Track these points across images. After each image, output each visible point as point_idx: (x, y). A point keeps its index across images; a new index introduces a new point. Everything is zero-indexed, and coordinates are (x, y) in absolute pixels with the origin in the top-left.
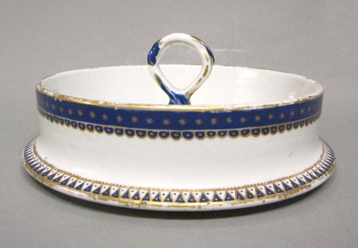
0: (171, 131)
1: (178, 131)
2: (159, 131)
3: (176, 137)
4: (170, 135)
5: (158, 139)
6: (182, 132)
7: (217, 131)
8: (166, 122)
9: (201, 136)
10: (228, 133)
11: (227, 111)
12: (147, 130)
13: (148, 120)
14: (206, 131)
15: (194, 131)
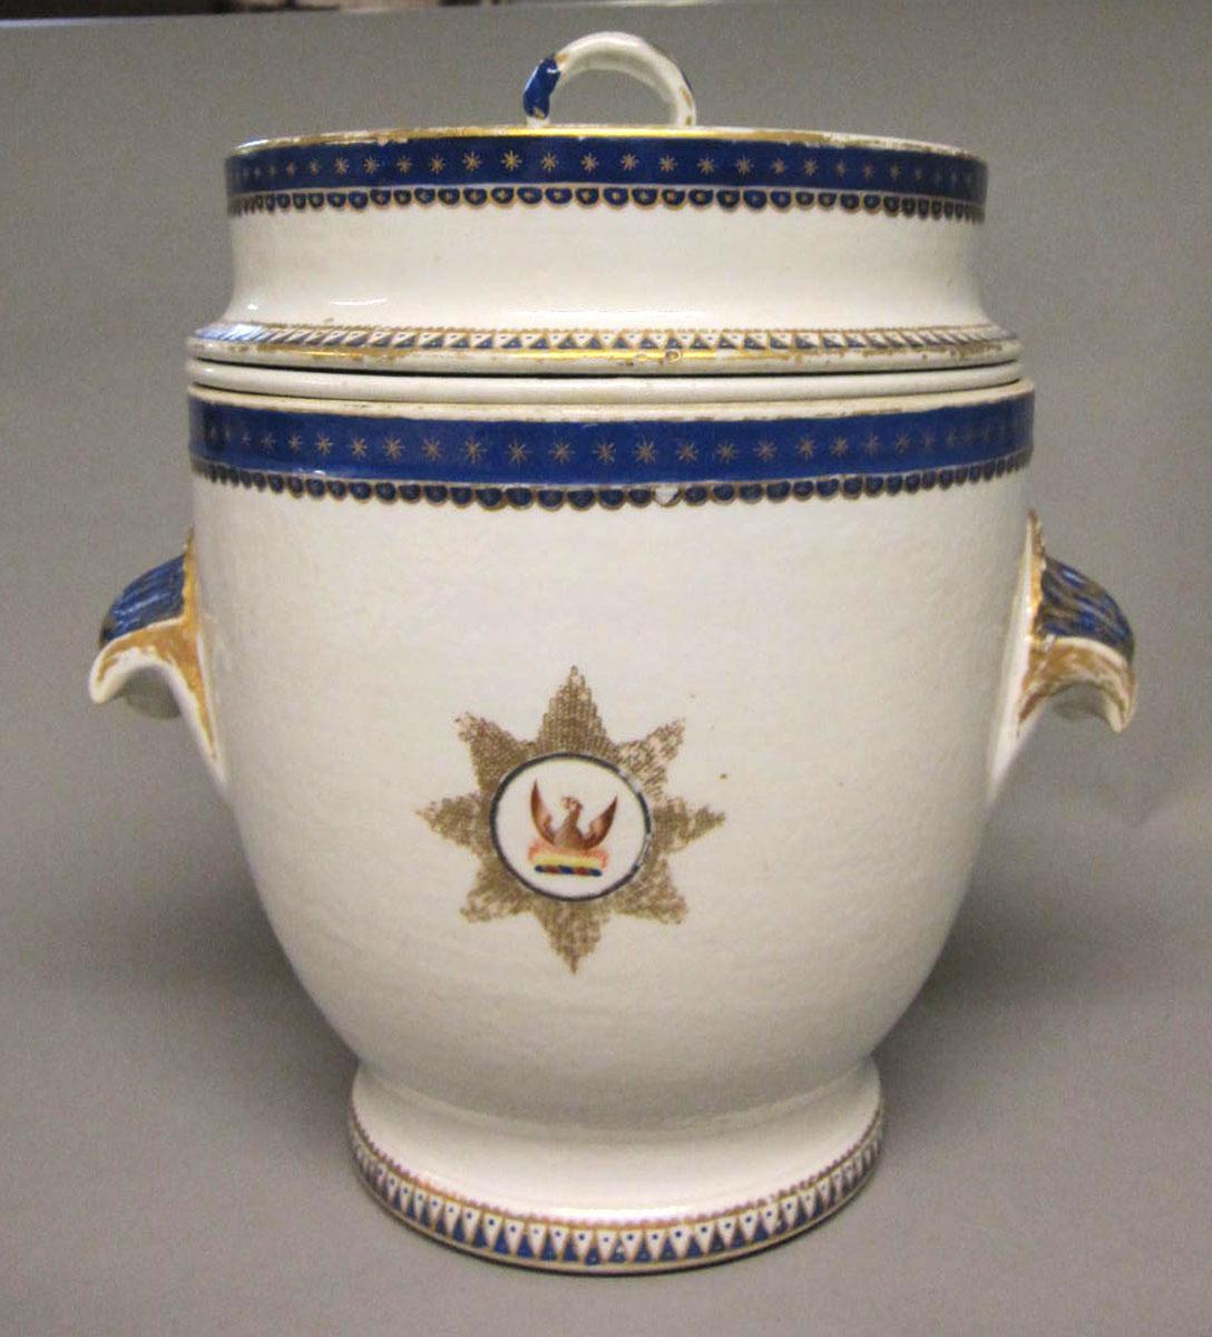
0: (716, 189)
1: (732, 189)
2: (688, 189)
3: (728, 203)
4: (715, 200)
5: (688, 209)
6: (742, 190)
7: (816, 192)
8: (707, 166)
9: (782, 203)
10: (838, 201)
11: (838, 146)
12: (661, 188)
13: (663, 161)
14: (794, 191)
15: (769, 190)
